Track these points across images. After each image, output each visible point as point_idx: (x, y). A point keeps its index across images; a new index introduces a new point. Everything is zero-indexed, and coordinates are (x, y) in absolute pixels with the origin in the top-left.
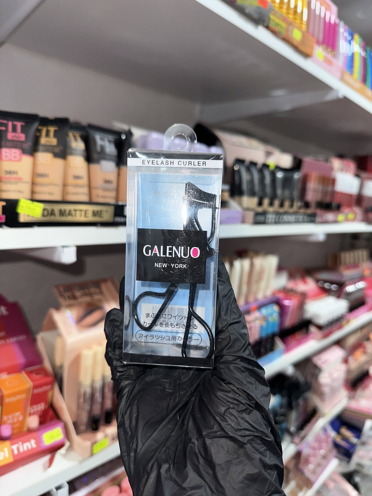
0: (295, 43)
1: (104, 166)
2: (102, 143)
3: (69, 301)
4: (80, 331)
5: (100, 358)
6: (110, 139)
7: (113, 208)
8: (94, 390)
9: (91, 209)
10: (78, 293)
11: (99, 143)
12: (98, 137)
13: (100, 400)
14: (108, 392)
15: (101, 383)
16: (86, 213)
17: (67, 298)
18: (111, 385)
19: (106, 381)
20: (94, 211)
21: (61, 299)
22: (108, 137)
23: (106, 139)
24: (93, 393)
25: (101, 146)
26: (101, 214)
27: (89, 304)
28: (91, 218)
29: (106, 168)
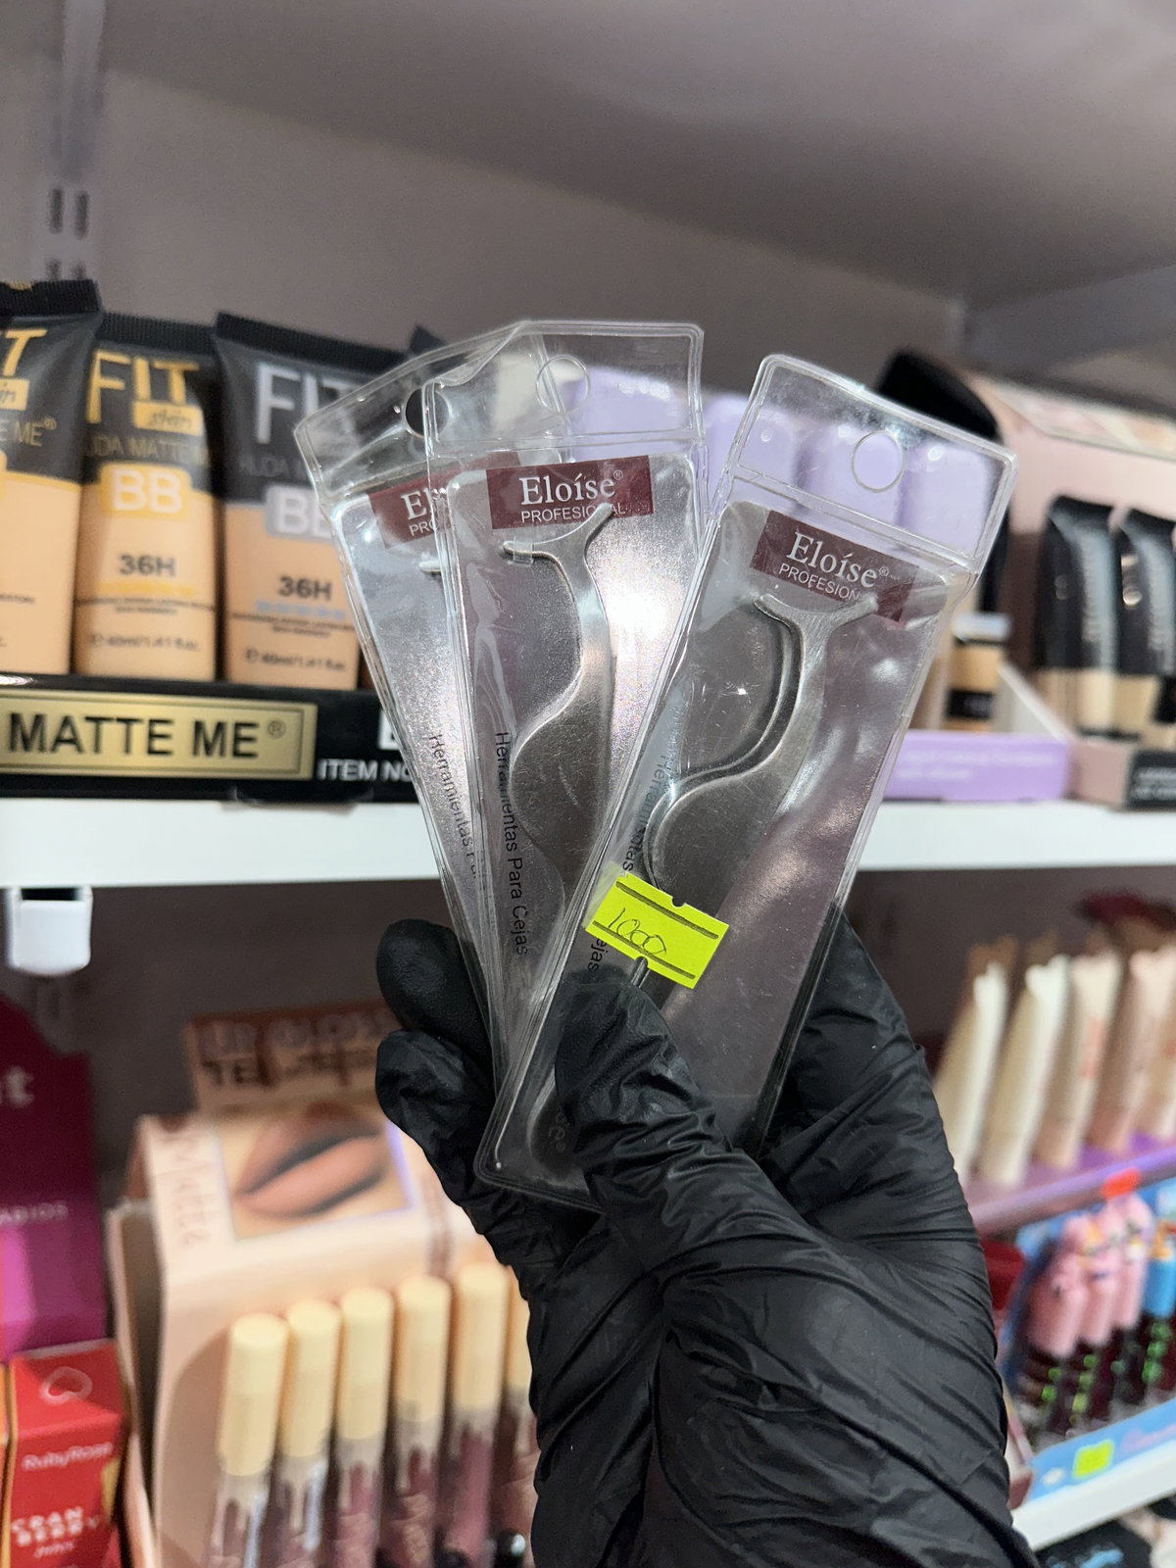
1: (282, 510)
2: (286, 404)
3: (231, 1094)
4: (240, 1235)
5: (317, 1363)
6: (328, 383)
7: (310, 711)
8: (281, 1501)
9: (183, 713)
10: (284, 1056)
11: (267, 400)
12: (266, 373)
13: (311, 1541)
14: (354, 1510)
15: (317, 1471)
16: (152, 736)
17: (227, 1076)
18: (370, 1482)
19: (346, 1465)
20: (199, 726)
21: (202, 1081)
22: (318, 376)
23: (310, 385)
24: (276, 1513)
25: (276, 414)
26: (238, 739)
27: (321, 1110)
28: (182, 760)
29: (291, 520)
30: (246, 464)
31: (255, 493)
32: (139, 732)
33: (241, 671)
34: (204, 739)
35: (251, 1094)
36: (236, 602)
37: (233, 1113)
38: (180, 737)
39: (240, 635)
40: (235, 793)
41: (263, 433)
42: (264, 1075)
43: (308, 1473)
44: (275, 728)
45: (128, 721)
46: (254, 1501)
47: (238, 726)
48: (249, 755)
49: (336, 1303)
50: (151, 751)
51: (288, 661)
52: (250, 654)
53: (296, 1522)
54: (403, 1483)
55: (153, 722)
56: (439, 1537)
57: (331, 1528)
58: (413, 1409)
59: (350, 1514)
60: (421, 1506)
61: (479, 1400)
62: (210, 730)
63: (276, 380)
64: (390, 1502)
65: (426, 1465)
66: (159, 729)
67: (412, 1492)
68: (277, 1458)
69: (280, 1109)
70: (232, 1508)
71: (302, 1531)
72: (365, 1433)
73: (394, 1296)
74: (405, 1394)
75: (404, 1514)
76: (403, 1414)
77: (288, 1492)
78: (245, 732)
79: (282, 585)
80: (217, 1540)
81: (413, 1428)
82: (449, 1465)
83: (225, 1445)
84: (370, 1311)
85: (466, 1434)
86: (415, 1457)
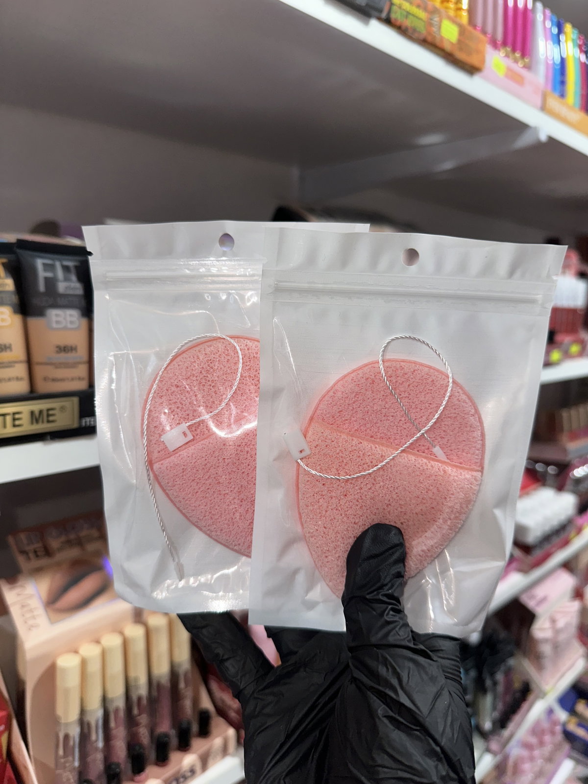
0: (448, 47)
1: (54, 319)
2: (49, 275)
3: (36, 563)
4: (52, 622)
5: (94, 668)
6: (66, 263)
7: (76, 400)
8: (86, 730)
9: (25, 408)
10: (54, 544)
11: (42, 274)
12: (39, 263)
13: (101, 744)
14: (117, 727)
15: (100, 713)
16: (14, 419)
17: (31, 555)
18: (122, 714)
19: (111, 709)
20: (32, 413)
21: (21, 560)
22: (60, 260)
23: (58, 265)
24: (84, 737)
25: (47, 280)
26: (48, 415)
27: (76, 563)
28: (27, 427)
29: (57, 322)
30: (36, 301)
31: (40, 312)
32: (9, 419)
33: (43, 387)
34: (35, 418)
35: (44, 561)
36: (37, 357)
37: (37, 572)
38: (25, 418)
39: (39, 372)
40: (49, 437)
41: (42, 287)
42: (48, 552)
43: (96, 714)
44: (62, 409)
45: (4, 415)
46: (75, 732)
47: (48, 410)
48: (53, 421)
49: (98, 642)
50: (14, 426)
51: (62, 380)
52: (45, 379)
53: (94, 737)
54: (135, 711)
55: (14, 414)
56: (152, 731)
57: (108, 737)
58: (136, 679)
59: (115, 729)
60: (144, 719)
61: (162, 670)
62: (37, 413)
63: (44, 265)
64: (131, 721)
65: (144, 702)
66: (17, 416)
67: (139, 715)
68: (83, 712)
69: (59, 564)
70: (67, 737)
71: (97, 740)
72: (117, 692)
73: (121, 633)
74: (132, 674)
75: (137, 724)
76: (132, 683)
77: (89, 725)
78: (51, 412)
79: (57, 349)
80: (61, 752)
81: (137, 687)
82: (153, 701)
83: (60, 711)
84: (113, 641)
85: (159, 686)
86: (140, 699)
